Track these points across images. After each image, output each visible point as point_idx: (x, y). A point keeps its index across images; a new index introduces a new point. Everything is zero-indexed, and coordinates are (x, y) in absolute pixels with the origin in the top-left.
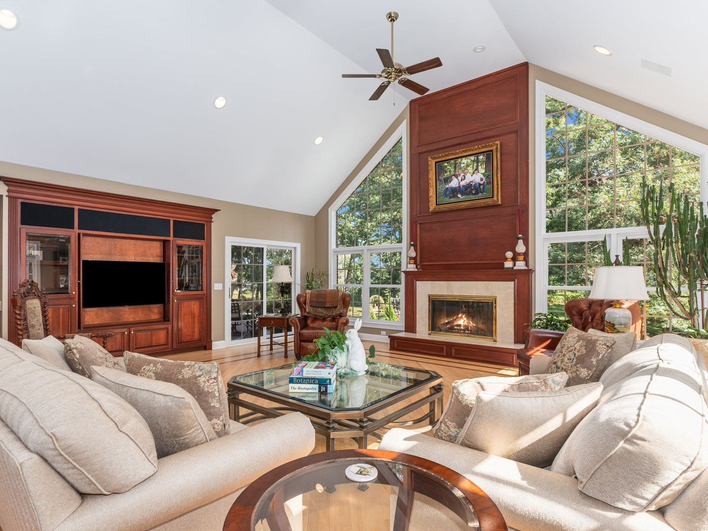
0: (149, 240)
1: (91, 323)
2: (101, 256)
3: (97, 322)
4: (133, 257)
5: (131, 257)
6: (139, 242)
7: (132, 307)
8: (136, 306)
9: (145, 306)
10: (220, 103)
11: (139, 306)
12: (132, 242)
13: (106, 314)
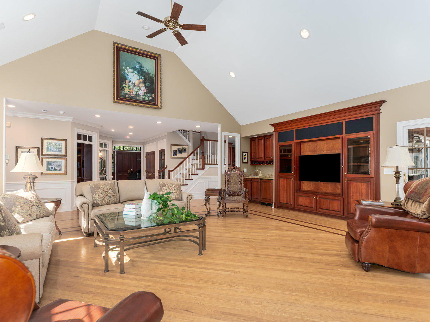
0: (335, 139)
1: (305, 189)
2: (310, 152)
3: (308, 189)
4: (326, 151)
5: (325, 151)
6: (329, 141)
7: (325, 183)
8: (327, 183)
9: (333, 183)
10: (305, 34)
11: (329, 183)
12: (326, 142)
13: (312, 185)
